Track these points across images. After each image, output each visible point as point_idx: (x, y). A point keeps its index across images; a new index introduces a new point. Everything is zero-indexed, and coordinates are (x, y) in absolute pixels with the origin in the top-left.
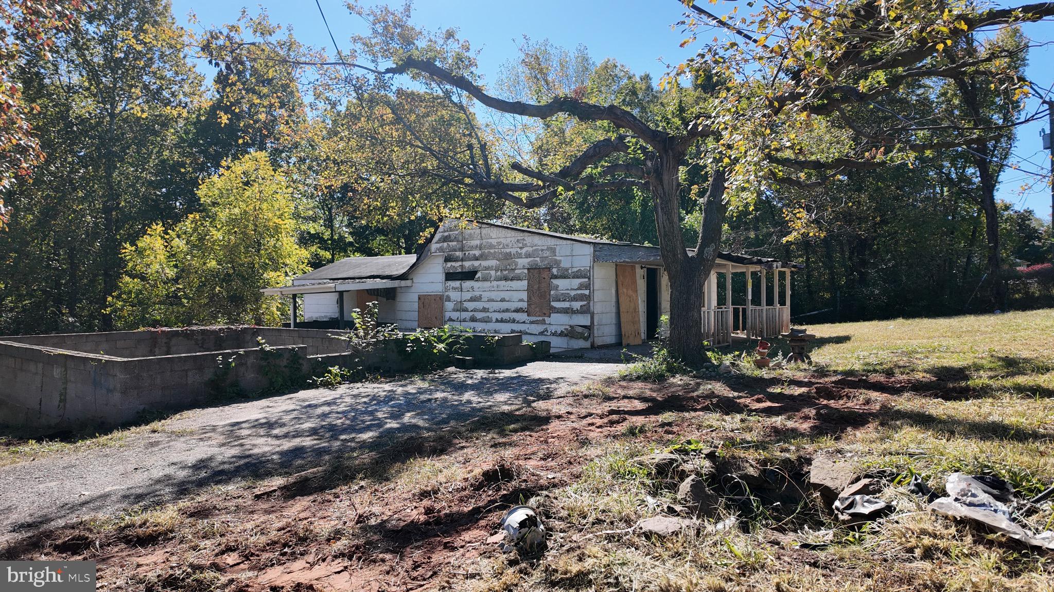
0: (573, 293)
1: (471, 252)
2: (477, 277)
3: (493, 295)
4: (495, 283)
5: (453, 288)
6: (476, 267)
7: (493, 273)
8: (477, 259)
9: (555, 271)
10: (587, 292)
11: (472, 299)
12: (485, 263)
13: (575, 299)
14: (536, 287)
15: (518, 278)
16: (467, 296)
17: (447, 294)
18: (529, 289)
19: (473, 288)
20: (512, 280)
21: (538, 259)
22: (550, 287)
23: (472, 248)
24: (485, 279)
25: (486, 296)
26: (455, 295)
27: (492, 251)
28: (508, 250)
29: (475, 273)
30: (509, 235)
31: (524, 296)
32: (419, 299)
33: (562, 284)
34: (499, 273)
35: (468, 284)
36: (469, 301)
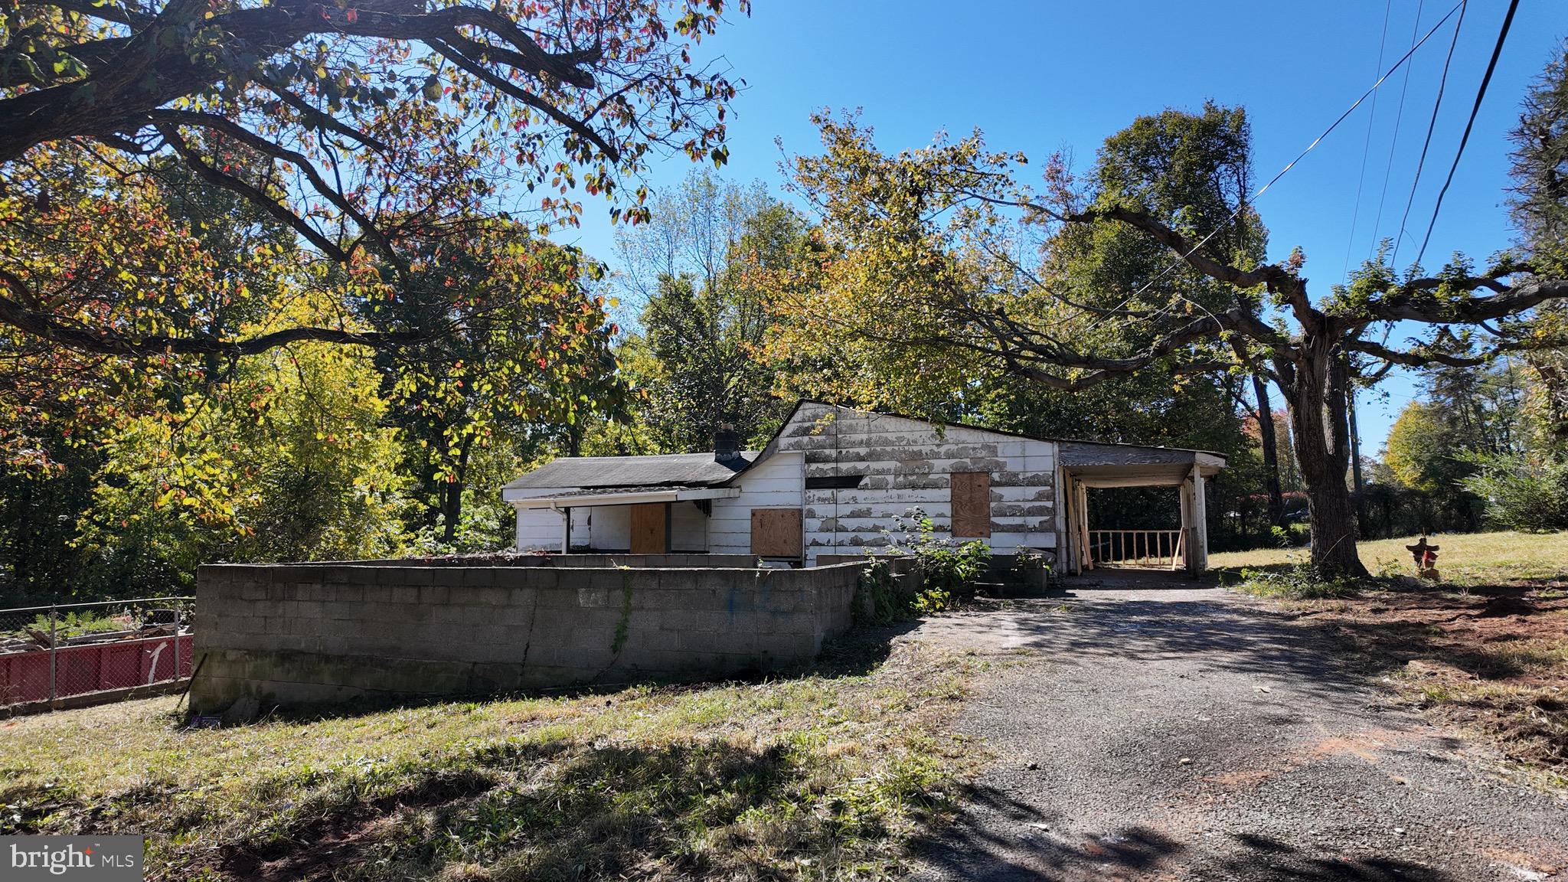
0: (1028, 505)
1: (851, 450)
2: (862, 483)
3: (890, 509)
4: (895, 492)
5: (819, 499)
6: (860, 471)
7: (890, 478)
8: (862, 459)
9: (996, 476)
10: (1050, 504)
11: (853, 515)
12: (875, 465)
13: (1031, 512)
14: (966, 497)
15: (935, 486)
16: (847, 510)
17: (808, 507)
18: (954, 501)
19: (854, 499)
20: (924, 487)
21: (968, 461)
22: (988, 497)
23: (853, 444)
24: (876, 487)
25: (877, 509)
26: (820, 509)
27: (889, 449)
28: (916, 449)
29: (861, 478)
30: (919, 428)
31: (947, 509)
32: (753, 514)
33: (1009, 494)
34: (901, 479)
35: (846, 494)
36: (848, 517)
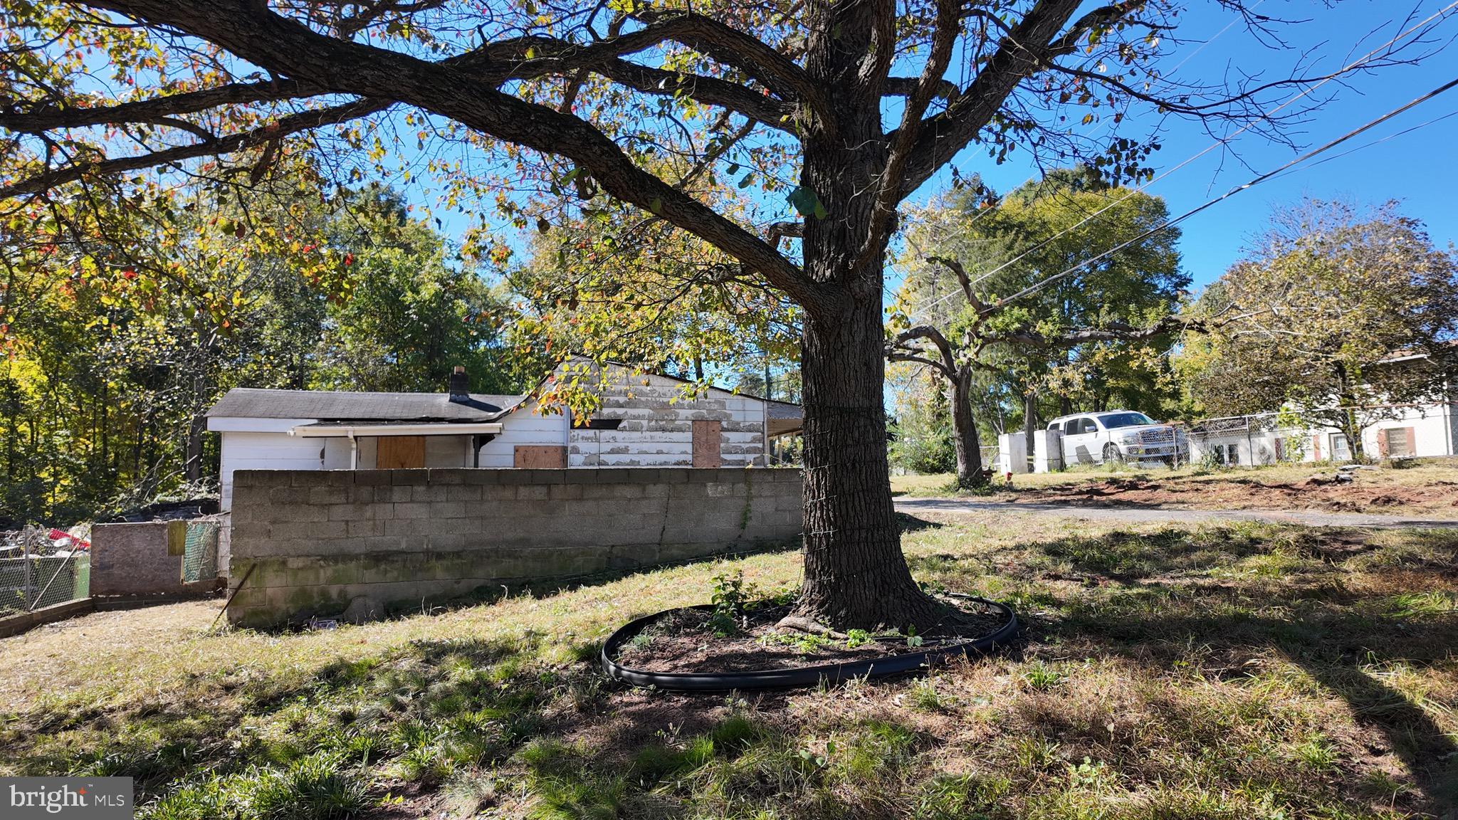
0: (745, 446)
1: (612, 398)
2: (621, 426)
3: (645, 447)
4: (648, 434)
5: (583, 438)
6: (619, 415)
7: (645, 423)
8: (621, 406)
9: (724, 424)
10: (760, 445)
11: (612, 452)
12: (631, 412)
13: (748, 451)
14: (703, 439)
15: (680, 430)
16: (607, 447)
17: (572, 444)
18: (695, 442)
19: (614, 438)
20: (672, 431)
21: (705, 411)
22: (720, 439)
23: (613, 394)
24: (634, 429)
25: (633, 448)
26: (582, 446)
27: (643, 399)
28: (665, 400)
29: (620, 421)
30: (667, 384)
31: (689, 448)
32: (516, 450)
33: (734, 437)
34: (653, 423)
35: (607, 434)
36: (609, 453)
